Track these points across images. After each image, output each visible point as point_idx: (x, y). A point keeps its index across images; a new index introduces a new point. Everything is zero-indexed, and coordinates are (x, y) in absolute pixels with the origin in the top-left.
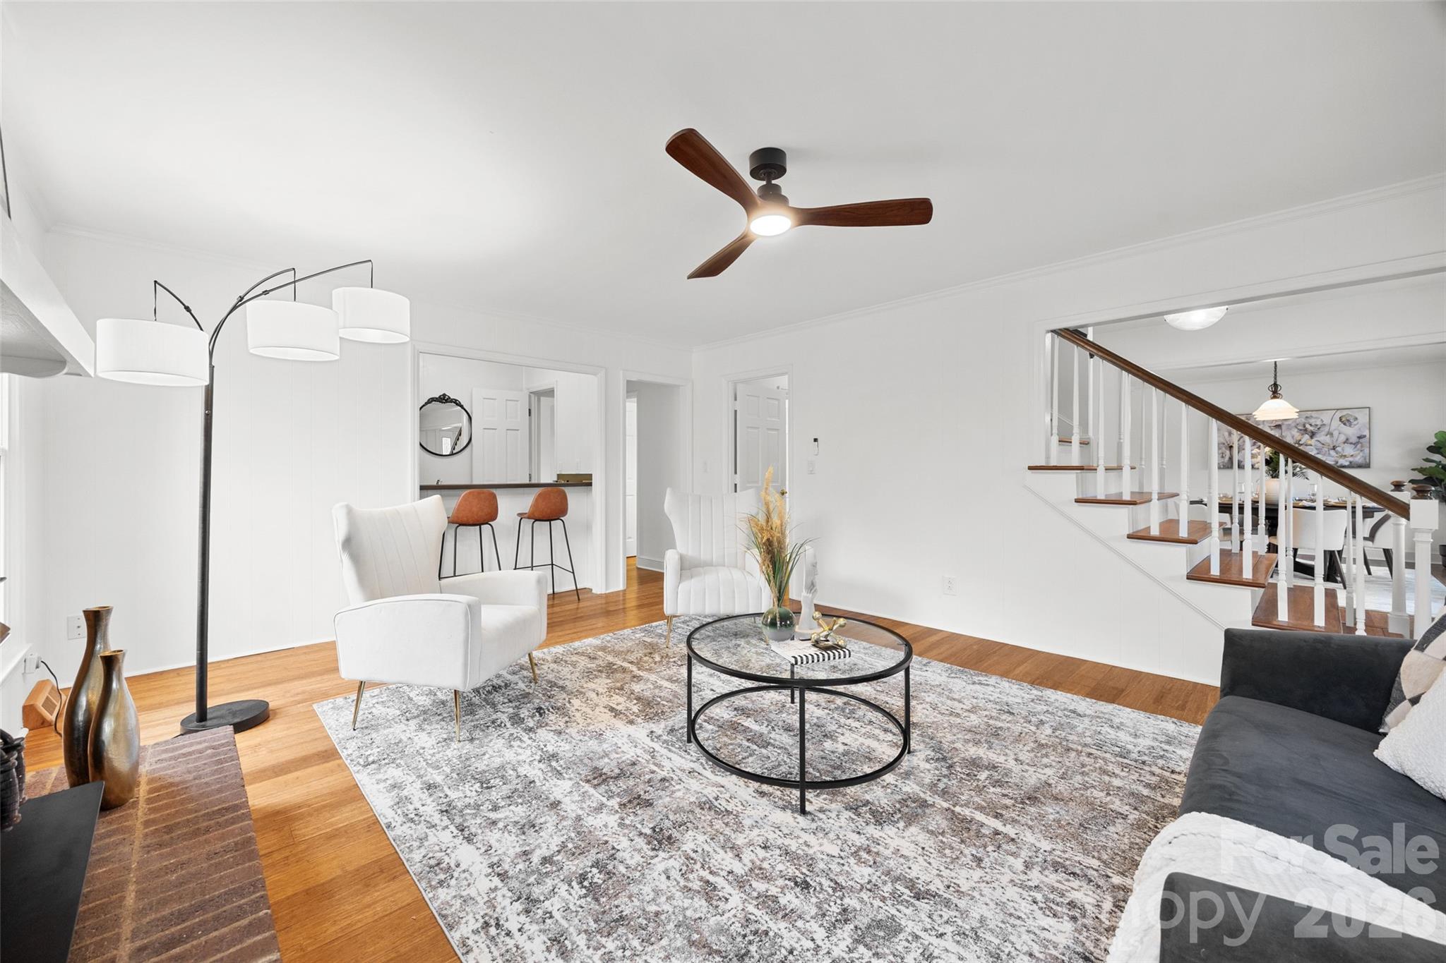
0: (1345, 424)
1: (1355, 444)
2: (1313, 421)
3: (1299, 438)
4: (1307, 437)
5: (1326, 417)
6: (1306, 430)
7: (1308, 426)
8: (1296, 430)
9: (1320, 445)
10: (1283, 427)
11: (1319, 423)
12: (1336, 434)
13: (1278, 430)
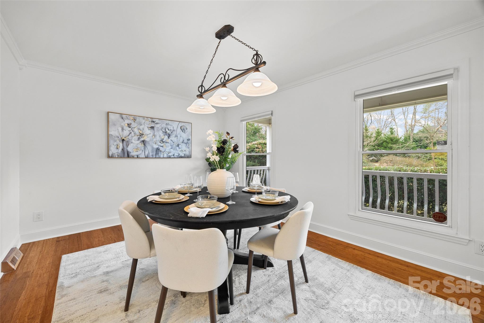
0: (182, 131)
1: (186, 144)
2: (169, 127)
3: (162, 138)
4: (166, 137)
5: (175, 125)
6: (166, 132)
7: (167, 130)
8: (161, 132)
9: (172, 143)
10: (155, 129)
11: (172, 129)
12: (179, 136)
13: (152, 130)
